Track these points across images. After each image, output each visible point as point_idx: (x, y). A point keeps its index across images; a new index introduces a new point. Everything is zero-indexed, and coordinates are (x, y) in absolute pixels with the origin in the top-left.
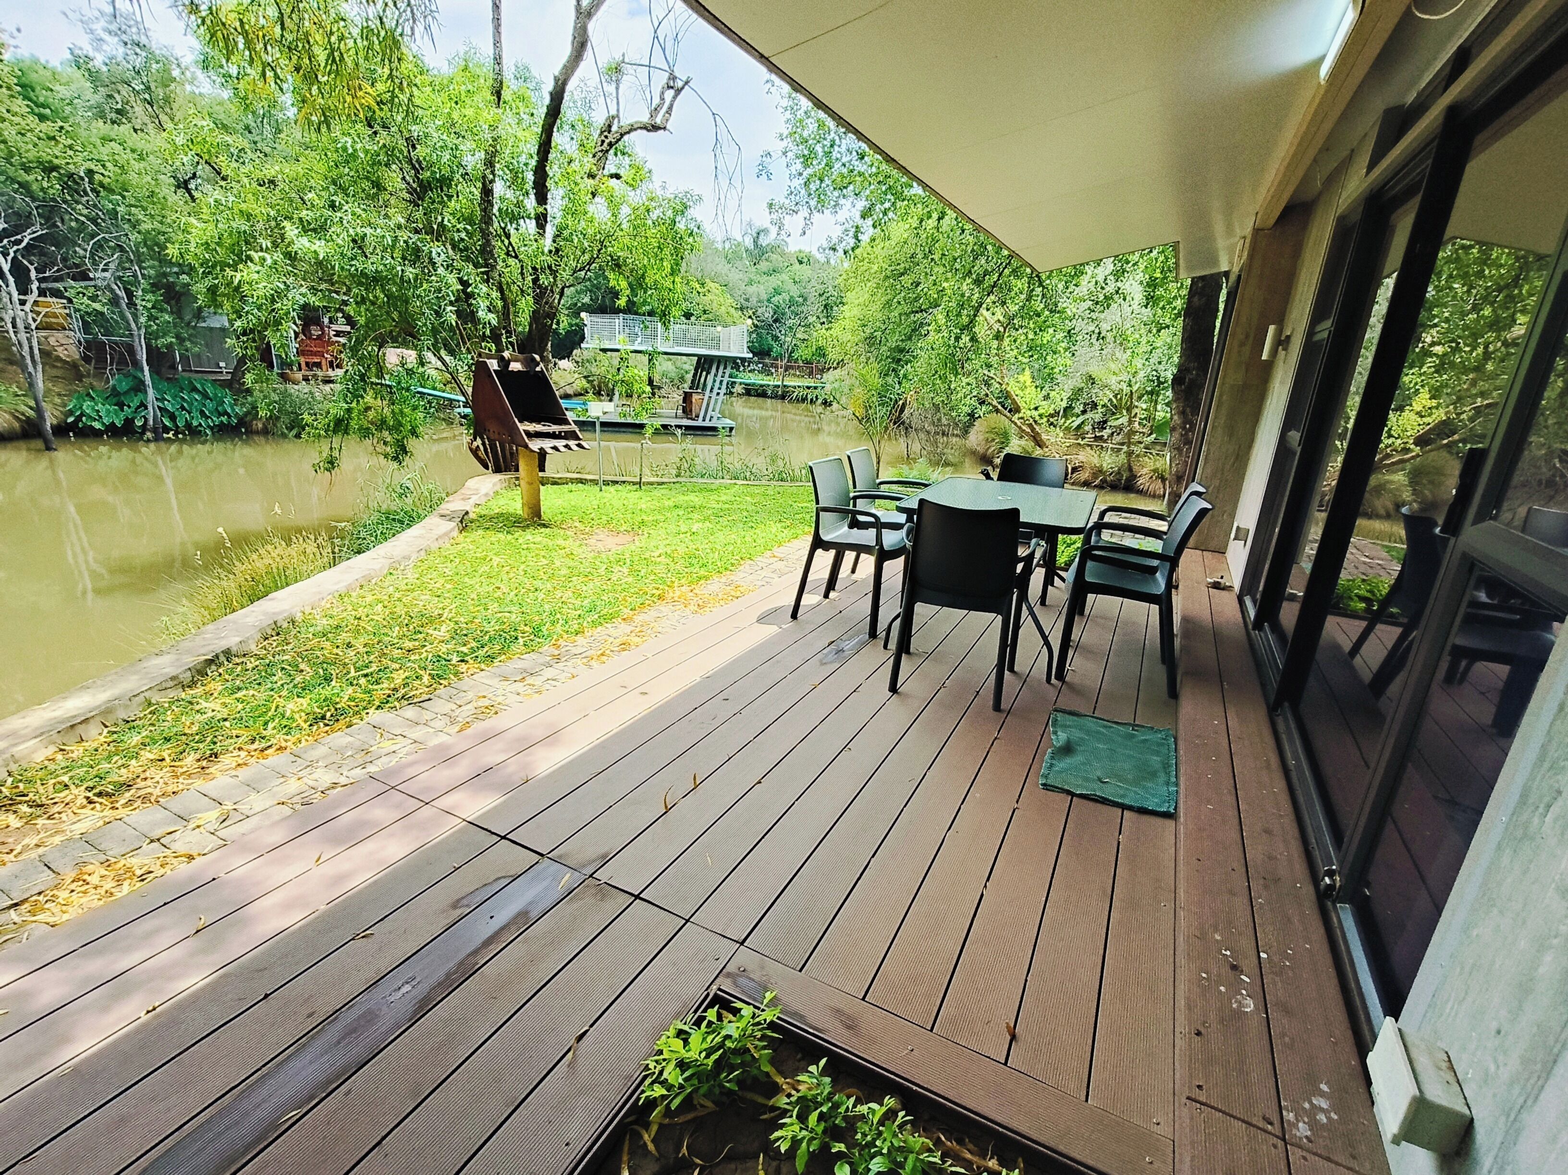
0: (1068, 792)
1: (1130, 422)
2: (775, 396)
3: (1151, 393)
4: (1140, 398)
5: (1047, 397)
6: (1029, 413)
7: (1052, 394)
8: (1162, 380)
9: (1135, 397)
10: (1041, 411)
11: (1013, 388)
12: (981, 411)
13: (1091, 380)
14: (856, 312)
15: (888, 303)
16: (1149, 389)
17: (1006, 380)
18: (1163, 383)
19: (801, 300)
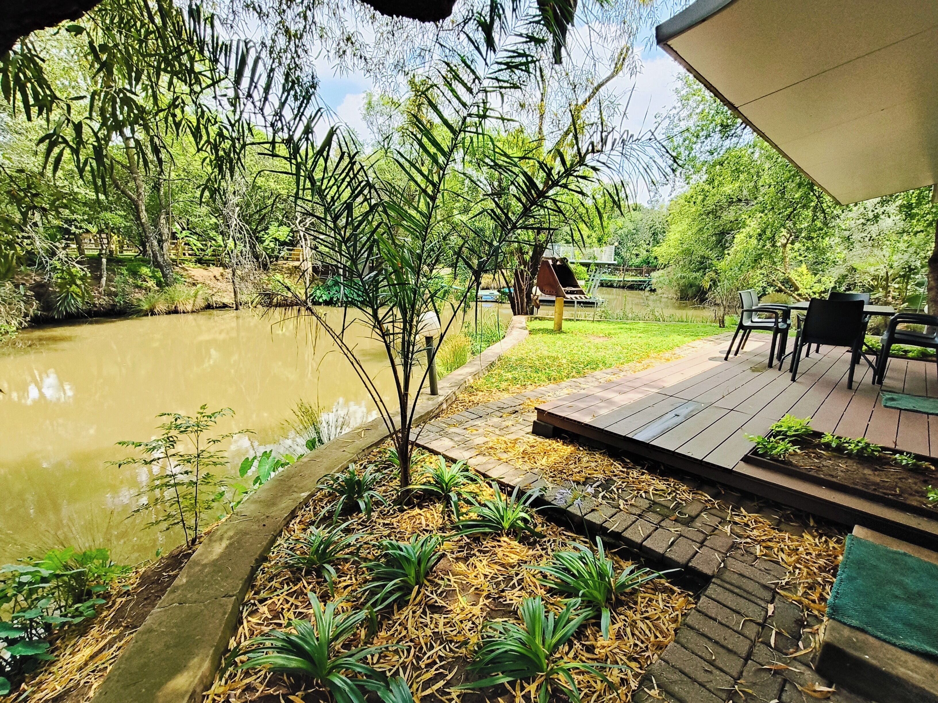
0: (898, 408)
1: (886, 296)
2: (619, 287)
3: (904, 276)
4: (893, 280)
5: (819, 281)
6: (805, 291)
7: (823, 279)
8: (913, 267)
9: (890, 279)
10: (814, 290)
11: (793, 276)
12: (770, 290)
13: (854, 269)
14: (678, 236)
15: (700, 230)
16: (902, 273)
17: (788, 271)
18: (914, 270)
19: (634, 231)
